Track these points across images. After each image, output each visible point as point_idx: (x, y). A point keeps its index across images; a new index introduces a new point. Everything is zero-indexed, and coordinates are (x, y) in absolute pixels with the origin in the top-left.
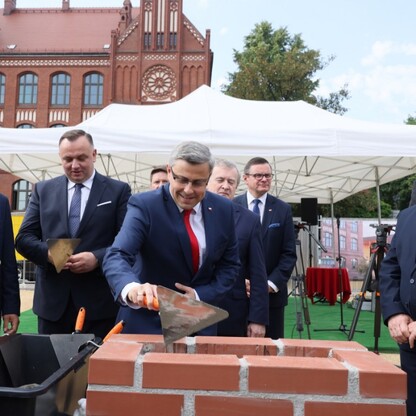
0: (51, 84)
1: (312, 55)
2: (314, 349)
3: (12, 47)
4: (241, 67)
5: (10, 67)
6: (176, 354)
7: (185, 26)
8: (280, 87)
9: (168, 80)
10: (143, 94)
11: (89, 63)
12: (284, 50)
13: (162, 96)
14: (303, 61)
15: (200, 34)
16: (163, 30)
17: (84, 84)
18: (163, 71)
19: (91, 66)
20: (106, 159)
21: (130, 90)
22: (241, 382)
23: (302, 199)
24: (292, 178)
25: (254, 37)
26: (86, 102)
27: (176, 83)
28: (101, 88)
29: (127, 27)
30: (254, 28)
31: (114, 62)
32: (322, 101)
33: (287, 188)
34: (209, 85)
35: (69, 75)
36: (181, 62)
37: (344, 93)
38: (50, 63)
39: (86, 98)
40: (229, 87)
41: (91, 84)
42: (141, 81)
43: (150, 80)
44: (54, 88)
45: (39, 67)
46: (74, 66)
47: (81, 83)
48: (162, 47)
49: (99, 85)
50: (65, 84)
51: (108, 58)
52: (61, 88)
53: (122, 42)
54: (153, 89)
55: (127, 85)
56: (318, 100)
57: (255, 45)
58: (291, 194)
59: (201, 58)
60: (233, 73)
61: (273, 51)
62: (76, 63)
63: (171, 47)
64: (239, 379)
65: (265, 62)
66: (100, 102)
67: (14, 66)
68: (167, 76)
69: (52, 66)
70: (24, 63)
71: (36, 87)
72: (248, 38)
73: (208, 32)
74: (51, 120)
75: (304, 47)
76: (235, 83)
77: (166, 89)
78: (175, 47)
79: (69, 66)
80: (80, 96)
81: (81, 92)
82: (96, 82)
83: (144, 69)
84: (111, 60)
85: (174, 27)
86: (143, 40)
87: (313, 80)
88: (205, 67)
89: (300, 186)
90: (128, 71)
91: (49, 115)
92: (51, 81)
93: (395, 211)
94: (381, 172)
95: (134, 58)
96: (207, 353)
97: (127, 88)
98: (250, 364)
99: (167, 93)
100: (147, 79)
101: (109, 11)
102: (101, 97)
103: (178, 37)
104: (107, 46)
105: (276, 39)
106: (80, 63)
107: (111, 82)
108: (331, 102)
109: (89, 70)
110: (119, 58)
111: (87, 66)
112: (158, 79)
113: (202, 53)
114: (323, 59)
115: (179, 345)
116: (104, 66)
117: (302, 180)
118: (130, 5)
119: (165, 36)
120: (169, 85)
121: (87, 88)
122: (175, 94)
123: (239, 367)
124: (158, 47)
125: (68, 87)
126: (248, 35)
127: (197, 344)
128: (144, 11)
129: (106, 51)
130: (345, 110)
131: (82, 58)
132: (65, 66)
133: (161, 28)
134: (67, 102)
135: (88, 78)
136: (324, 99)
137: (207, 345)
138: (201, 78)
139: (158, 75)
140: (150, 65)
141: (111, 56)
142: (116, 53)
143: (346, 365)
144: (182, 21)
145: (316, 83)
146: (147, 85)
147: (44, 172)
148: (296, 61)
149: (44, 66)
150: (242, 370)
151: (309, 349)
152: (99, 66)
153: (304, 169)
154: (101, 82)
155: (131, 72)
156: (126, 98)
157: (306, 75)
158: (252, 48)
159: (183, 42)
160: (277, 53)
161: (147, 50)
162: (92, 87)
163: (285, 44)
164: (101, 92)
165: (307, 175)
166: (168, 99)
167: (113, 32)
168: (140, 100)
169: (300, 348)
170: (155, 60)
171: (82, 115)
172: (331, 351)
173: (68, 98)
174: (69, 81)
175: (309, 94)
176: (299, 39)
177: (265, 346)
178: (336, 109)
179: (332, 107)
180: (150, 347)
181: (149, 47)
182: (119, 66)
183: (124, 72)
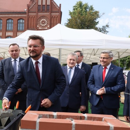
0: (7, 23)
1: (96, 13)
2: (98, 117)
4: (71, 17)
6: (50, 119)
7: (52, 3)
8: (85, 24)
9: (46, 21)
10: (38, 26)
11: (19, 15)
12: (87, 11)
13: (44, 27)
14: (93, 15)
15: (57, 6)
16: (45, 4)
17: (18, 23)
18: (45, 18)
20: (25, 49)
21: (33, 25)
22: (72, 129)
23: (92, 63)
24: (89, 56)
25: (76, 6)
26: (18, 29)
27: (49, 22)
28: (23, 24)
29: (32, 3)
30: (77, 3)
31: (28, 15)
33: (87, 59)
34: (60, 23)
35: (13, 20)
36: (51, 15)
37: (107, 26)
38: (6, 16)
40: (67, 24)
41: (20, 23)
42: (37, 22)
44: (8, 24)
45: (3, 17)
46: (14, 17)
47: (17, 23)
48: (44, 10)
50: (11, 23)
51: (26, 14)
52: (10, 24)
53: (31, 8)
54: (41, 24)
55: (32, 23)
56: (98, 28)
57: (77, 9)
58: (89, 61)
59: (58, 14)
62: (15, 16)
63: (47, 10)
64: (72, 128)
65: (80, 15)
66: (23, 29)
68: (46, 20)
69: (7, 17)
72: (74, 7)
73: (60, 5)
74: (7, 35)
75: (94, 10)
76: (69, 23)
77: (45, 24)
78: (49, 10)
79: (13, 17)
80: (16, 27)
82: (22, 22)
83: (38, 18)
84: (27, 14)
85: (49, 3)
86: (38, 8)
87: (97, 21)
88: (59, 17)
89: (92, 58)
90: (33, 18)
91: (6, 33)
93: (124, 67)
94: (120, 54)
95: (35, 14)
96: (60, 118)
97: (32, 24)
98: (76, 123)
99: (46, 26)
100: (39, 21)
103: (50, 6)
104: (26, 10)
105: (84, 7)
106: (16, 16)
107: (27, 22)
108: (103, 29)
109: (19, 18)
110: (30, 14)
112: (43, 21)
113: (58, 12)
114: (100, 14)
115: (51, 115)
116: (24, 17)
117: (92, 57)
119: (46, 6)
120: (46, 23)
121: (19, 24)
122: (49, 26)
123: (72, 124)
124: (43, 10)
125: (12, 24)
126: (74, 6)
127: (57, 115)
129: (25, 11)
130: (108, 32)
131: (17, 14)
132: (11, 17)
133: (44, 3)
134: (12, 29)
135: (19, 21)
136: (100, 28)
138: (58, 21)
139: (43, 20)
140: (40, 16)
141: (27, 13)
142: (29, 12)
143: (109, 124)
144: (51, 1)
145: (98, 22)
146: (39, 23)
147: (4, 53)
148: (91, 15)
149: (4, 17)
150: (73, 125)
151: (96, 118)
152: (23, 17)
153: (93, 53)
156: (32, 28)
157: (94, 20)
158: (76, 10)
159: (51, 8)
160: (84, 12)
161: (39, 11)
162: (21, 24)
163: (87, 9)
164: (23, 26)
165: (94, 55)
166: (46, 28)
167: (28, 5)
168: (37, 29)
169: (93, 117)
170: (42, 15)
171: (17, 33)
172: (103, 119)
173: (12, 27)
174: (12, 22)
175: (95, 26)
176: (92, 7)
177: (80, 116)
178: (105, 31)
179: (103, 31)
180: (41, 116)
181: (40, 10)
182: (30, 17)
183: (31, 19)
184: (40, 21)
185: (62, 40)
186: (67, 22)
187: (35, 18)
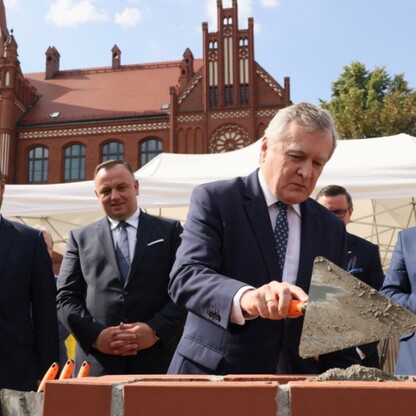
0: (102, 155)
3: (56, 115)
5: (53, 138)
7: (258, 75)
9: (241, 141)
11: (145, 127)
12: (383, 95)
15: (277, 84)
16: (231, 82)
17: (140, 153)
18: (234, 130)
19: (147, 131)
25: (344, 83)
29: (188, 81)
30: (344, 71)
31: (175, 124)
35: (122, 143)
36: (256, 118)
38: (99, 130)
41: (148, 152)
42: (208, 145)
43: (219, 143)
45: (88, 135)
46: (127, 132)
47: (136, 152)
48: (231, 103)
49: (157, 152)
50: (118, 154)
51: (167, 120)
53: (183, 100)
57: (346, 91)
61: (369, 98)
62: (129, 128)
63: (242, 102)
65: (358, 109)
67: (58, 137)
68: (238, 137)
69: (102, 134)
70: (70, 132)
71: (83, 160)
72: (336, 84)
73: (287, 80)
75: (408, 90)
78: (247, 101)
79: (122, 133)
82: (154, 149)
83: (211, 129)
84: (171, 122)
85: (245, 78)
86: (209, 96)
90: (191, 133)
92: (101, 151)
95: (198, 118)
100: (215, 141)
101: (167, 65)
103: (251, 89)
104: (166, 106)
105: (371, 82)
106: (134, 128)
109: (145, 135)
110: (181, 119)
111: (142, 131)
112: (228, 141)
113: (281, 106)
116: (162, 130)
118: (192, 56)
119: (235, 89)
120: (241, 146)
121: (143, 156)
124: (226, 103)
125: (121, 157)
126: (336, 81)
128: (208, 62)
129: (165, 112)
131: (137, 122)
132: (117, 133)
133: (229, 80)
135: (144, 145)
139: (228, 135)
140: (218, 125)
141: (171, 117)
142: (177, 113)
144: (255, 70)
146: (215, 149)
149: (92, 135)
152: (157, 130)
154: (160, 148)
155: (195, 135)
158: (342, 96)
159: (256, 93)
160: (374, 99)
161: (214, 107)
162: (150, 155)
163: (384, 88)
167: (172, 89)
170: (224, 119)
174: (121, 150)
176: (401, 79)
181: (216, 103)
182: (181, 129)
183: (186, 136)
187: (199, 132)
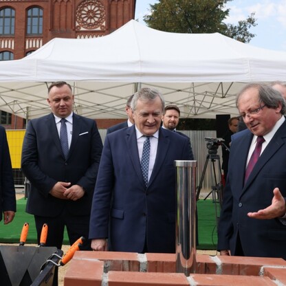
2: (248, 266)
8: (195, 17)
9: (99, 12)
10: (77, 24)
13: (93, 25)
17: (27, 17)
18: (94, 4)
19: (32, 1)
21: (66, 21)
23: (217, 115)
24: (209, 99)
26: (29, 32)
27: (105, 14)
28: (41, 19)
32: (232, 28)
33: (204, 107)
34: (133, 18)
35: (14, 9)
37: (251, 21)
39: (29, 28)
40: (151, 17)
41: (32, 16)
42: (75, 13)
44: (1, 20)
46: (18, 1)
47: (24, 16)
49: (39, 17)
50: (11, 17)
52: (7, 21)
54: (85, 19)
55: (63, 16)
56: (229, 28)
60: (154, 4)
66: (41, 32)
68: (97, 9)
76: (155, 14)
77: (96, 19)
79: (14, 2)
80: (24, 27)
81: (24, 23)
82: (37, 14)
87: (224, 10)
90: (64, 4)
96: (156, 271)
97: (63, 20)
99: (97, 23)
100: (80, 11)
102: (41, 28)
107: (49, 15)
108: (240, 29)
109: (31, 4)
111: (29, 1)
112: (89, 11)
115: (134, 262)
116: (43, 1)
117: (218, 101)
120: (99, 16)
121: (29, 19)
122: (104, 24)
125: (13, 19)
127: (148, 261)
132: (10, 2)
134: (13, 32)
135: (30, 11)
136: (234, 26)
137: (157, 262)
138: (126, 9)
139: (89, 7)
145: (227, 12)
146: (80, 17)
151: (243, 266)
152: (39, 1)
153: (220, 91)
154: (41, 14)
155: (66, 6)
156: (63, 28)
157: (217, 6)
162: (34, 19)
164: (41, 23)
165: (223, 97)
166: (99, 29)
168: (74, 30)
169: (236, 265)
171: (25, 43)
172: (262, 268)
173: (13, 28)
174: (13, 14)
175: (220, 22)
177: (206, 264)
178: (244, 35)
179: (241, 33)
180: (109, 264)
182: (56, 1)
183: (60, 6)
184: (83, 12)
185: (141, 63)
186: (150, 14)
